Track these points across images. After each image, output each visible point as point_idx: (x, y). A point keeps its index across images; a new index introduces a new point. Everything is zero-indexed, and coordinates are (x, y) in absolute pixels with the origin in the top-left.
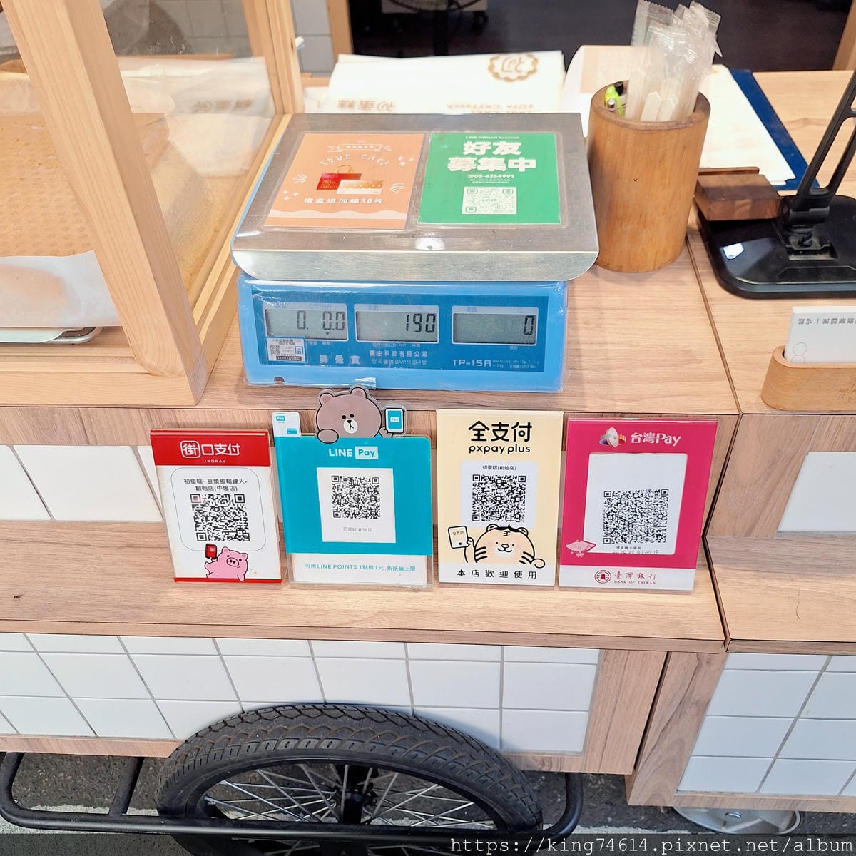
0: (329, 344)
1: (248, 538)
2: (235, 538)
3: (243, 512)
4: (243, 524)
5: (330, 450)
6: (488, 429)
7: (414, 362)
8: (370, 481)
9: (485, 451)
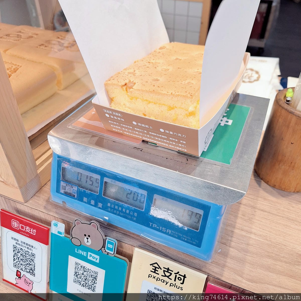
0: (89, 193)
1: (34, 275)
2: (29, 272)
3: (34, 262)
4: (33, 268)
5: (76, 249)
6: (161, 269)
7: (130, 217)
8: (93, 272)
9: (157, 280)
